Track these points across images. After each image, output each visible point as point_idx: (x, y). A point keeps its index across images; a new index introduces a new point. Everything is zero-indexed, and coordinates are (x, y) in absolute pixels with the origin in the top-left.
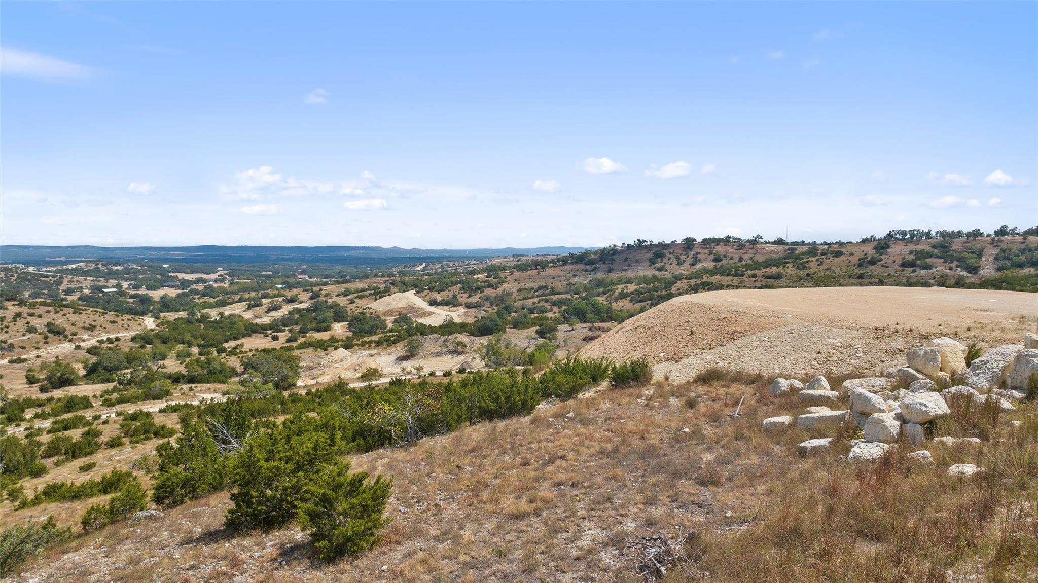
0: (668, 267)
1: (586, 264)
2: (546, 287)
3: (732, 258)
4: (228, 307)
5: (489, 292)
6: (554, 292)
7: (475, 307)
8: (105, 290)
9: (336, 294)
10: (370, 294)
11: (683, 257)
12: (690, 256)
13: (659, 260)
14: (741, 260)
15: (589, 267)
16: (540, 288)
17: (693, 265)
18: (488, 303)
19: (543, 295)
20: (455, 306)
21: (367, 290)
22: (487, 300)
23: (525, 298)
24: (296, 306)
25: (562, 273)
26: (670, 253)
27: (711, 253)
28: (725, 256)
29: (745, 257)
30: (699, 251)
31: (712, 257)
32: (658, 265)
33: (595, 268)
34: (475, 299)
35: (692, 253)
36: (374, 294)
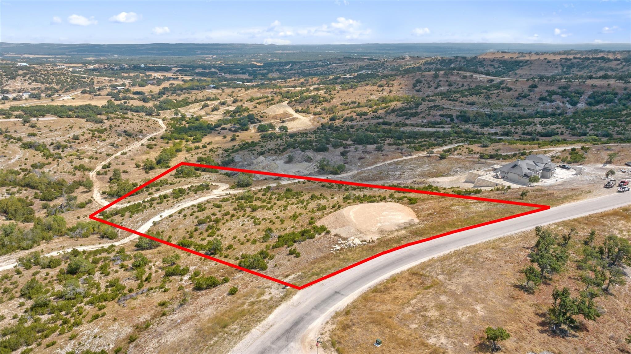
0: (422, 89)
1: (378, 87)
2: (355, 103)
3: (458, 85)
4: (190, 106)
5: (326, 105)
6: (359, 106)
7: (318, 114)
8: (118, 88)
9: (246, 100)
10: (264, 102)
11: (431, 83)
12: (436, 82)
13: (418, 84)
14: (463, 86)
15: (380, 89)
16: (352, 103)
17: (436, 88)
18: (325, 112)
19: (354, 108)
20: (308, 113)
21: (262, 98)
22: (324, 110)
23: (344, 110)
24: (226, 108)
25: (364, 92)
26: (425, 80)
27: (447, 81)
28: (455, 83)
29: (465, 84)
30: (441, 79)
31: (447, 83)
32: (417, 88)
33: (383, 89)
34: (318, 109)
35: (437, 80)
36: (266, 102)
